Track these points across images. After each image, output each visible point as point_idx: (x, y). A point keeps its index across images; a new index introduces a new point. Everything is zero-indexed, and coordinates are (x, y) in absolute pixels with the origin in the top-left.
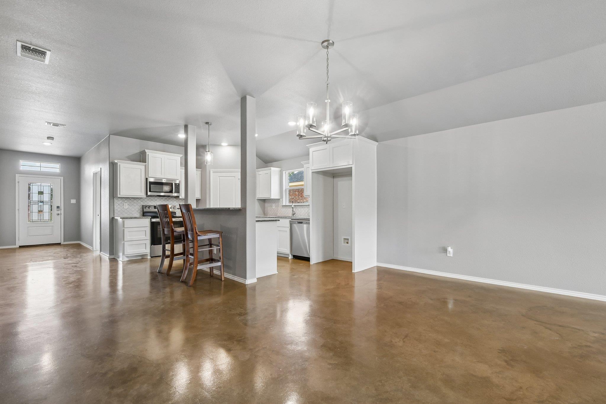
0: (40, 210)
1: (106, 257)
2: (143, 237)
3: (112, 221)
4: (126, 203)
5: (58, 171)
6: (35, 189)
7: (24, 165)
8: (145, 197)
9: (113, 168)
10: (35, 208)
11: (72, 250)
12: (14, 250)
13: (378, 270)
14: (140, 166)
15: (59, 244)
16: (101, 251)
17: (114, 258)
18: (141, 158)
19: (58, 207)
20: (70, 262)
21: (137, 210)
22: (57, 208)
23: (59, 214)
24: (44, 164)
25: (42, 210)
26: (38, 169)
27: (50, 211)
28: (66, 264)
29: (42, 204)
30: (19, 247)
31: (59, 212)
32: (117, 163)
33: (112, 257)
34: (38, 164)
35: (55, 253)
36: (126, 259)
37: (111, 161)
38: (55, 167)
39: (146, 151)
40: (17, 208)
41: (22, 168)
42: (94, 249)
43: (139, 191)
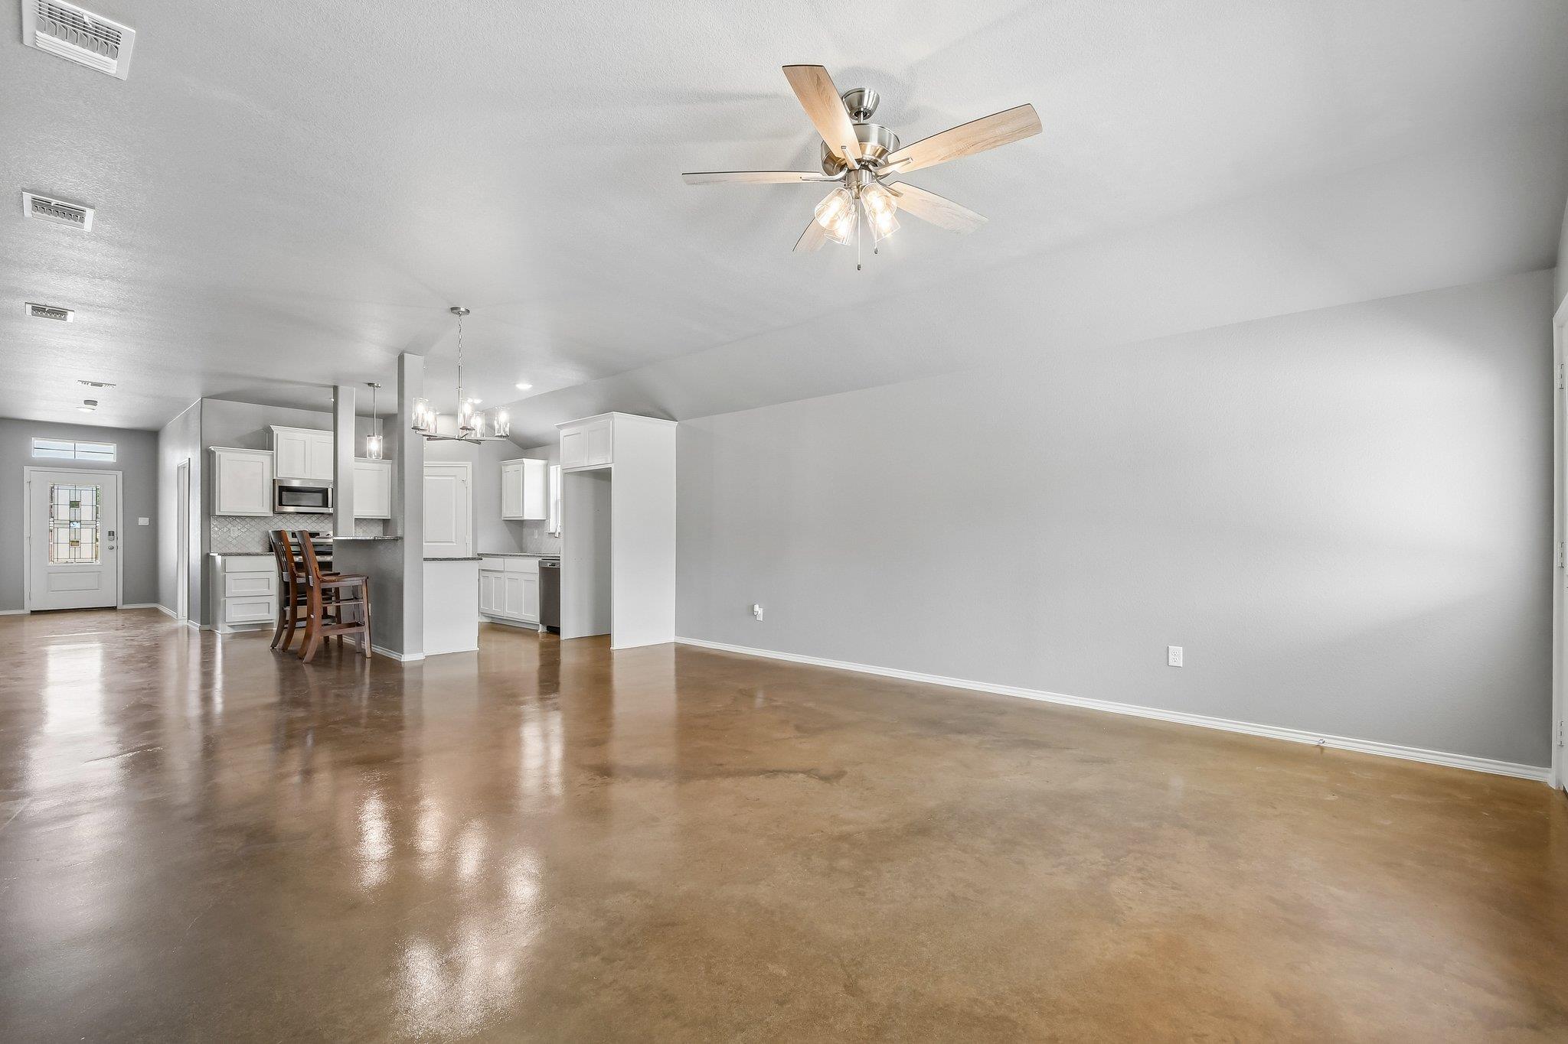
0: (73, 539)
1: (196, 626)
2: (265, 591)
3: (207, 560)
4: (234, 526)
5: (111, 459)
6: (63, 497)
7: (44, 448)
8: (271, 514)
9: (208, 460)
10: (63, 535)
11: (135, 619)
12: (20, 618)
13: (677, 650)
14: (261, 458)
15: (114, 609)
16: (189, 619)
17: (210, 630)
18: (264, 441)
19: (111, 533)
20: (126, 634)
21: (257, 539)
22: (109, 535)
23: (113, 548)
24: (82, 446)
25: (77, 539)
26: (70, 456)
27: (94, 541)
28: (116, 637)
29: (77, 525)
30: (29, 612)
31: (113, 544)
32: (214, 452)
33: (207, 627)
34: (70, 445)
35: (100, 623)
36: (232, 631)
37: (204, 447)
38: (106, 452)
39: (273, 427)
40: (26, 534)
41: (36, 455)
42: (180, 617)
43: (260, 503)
